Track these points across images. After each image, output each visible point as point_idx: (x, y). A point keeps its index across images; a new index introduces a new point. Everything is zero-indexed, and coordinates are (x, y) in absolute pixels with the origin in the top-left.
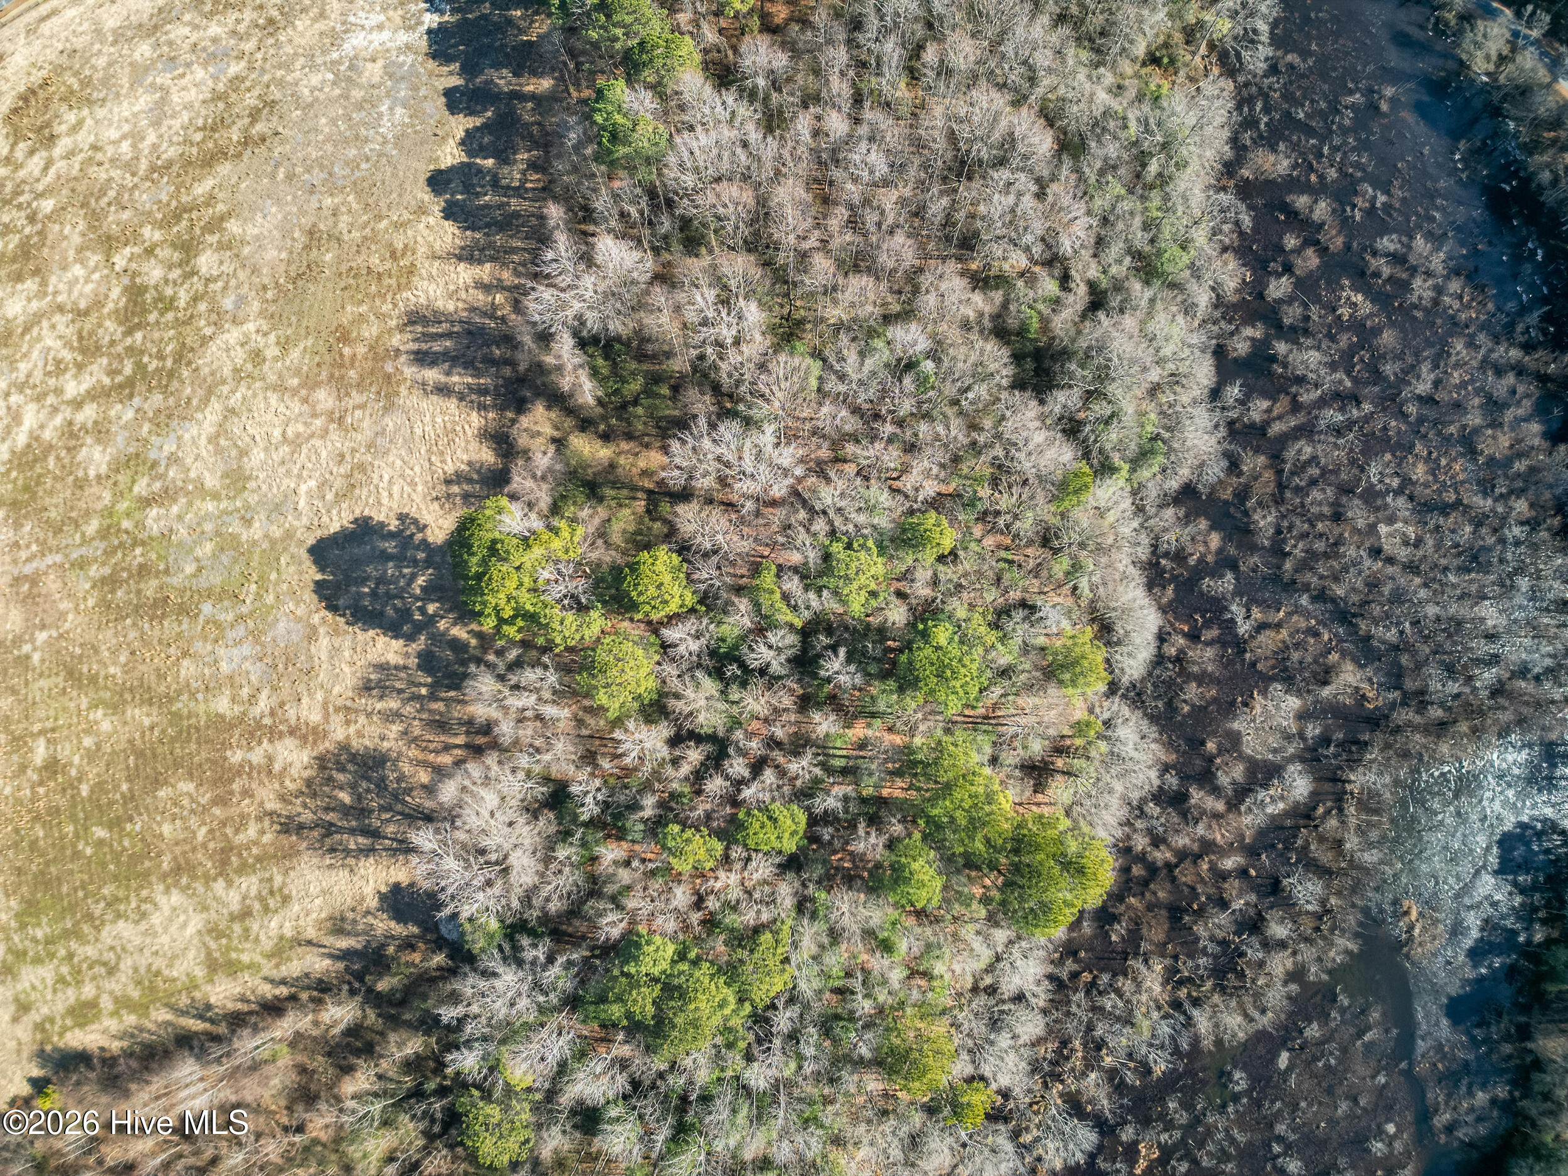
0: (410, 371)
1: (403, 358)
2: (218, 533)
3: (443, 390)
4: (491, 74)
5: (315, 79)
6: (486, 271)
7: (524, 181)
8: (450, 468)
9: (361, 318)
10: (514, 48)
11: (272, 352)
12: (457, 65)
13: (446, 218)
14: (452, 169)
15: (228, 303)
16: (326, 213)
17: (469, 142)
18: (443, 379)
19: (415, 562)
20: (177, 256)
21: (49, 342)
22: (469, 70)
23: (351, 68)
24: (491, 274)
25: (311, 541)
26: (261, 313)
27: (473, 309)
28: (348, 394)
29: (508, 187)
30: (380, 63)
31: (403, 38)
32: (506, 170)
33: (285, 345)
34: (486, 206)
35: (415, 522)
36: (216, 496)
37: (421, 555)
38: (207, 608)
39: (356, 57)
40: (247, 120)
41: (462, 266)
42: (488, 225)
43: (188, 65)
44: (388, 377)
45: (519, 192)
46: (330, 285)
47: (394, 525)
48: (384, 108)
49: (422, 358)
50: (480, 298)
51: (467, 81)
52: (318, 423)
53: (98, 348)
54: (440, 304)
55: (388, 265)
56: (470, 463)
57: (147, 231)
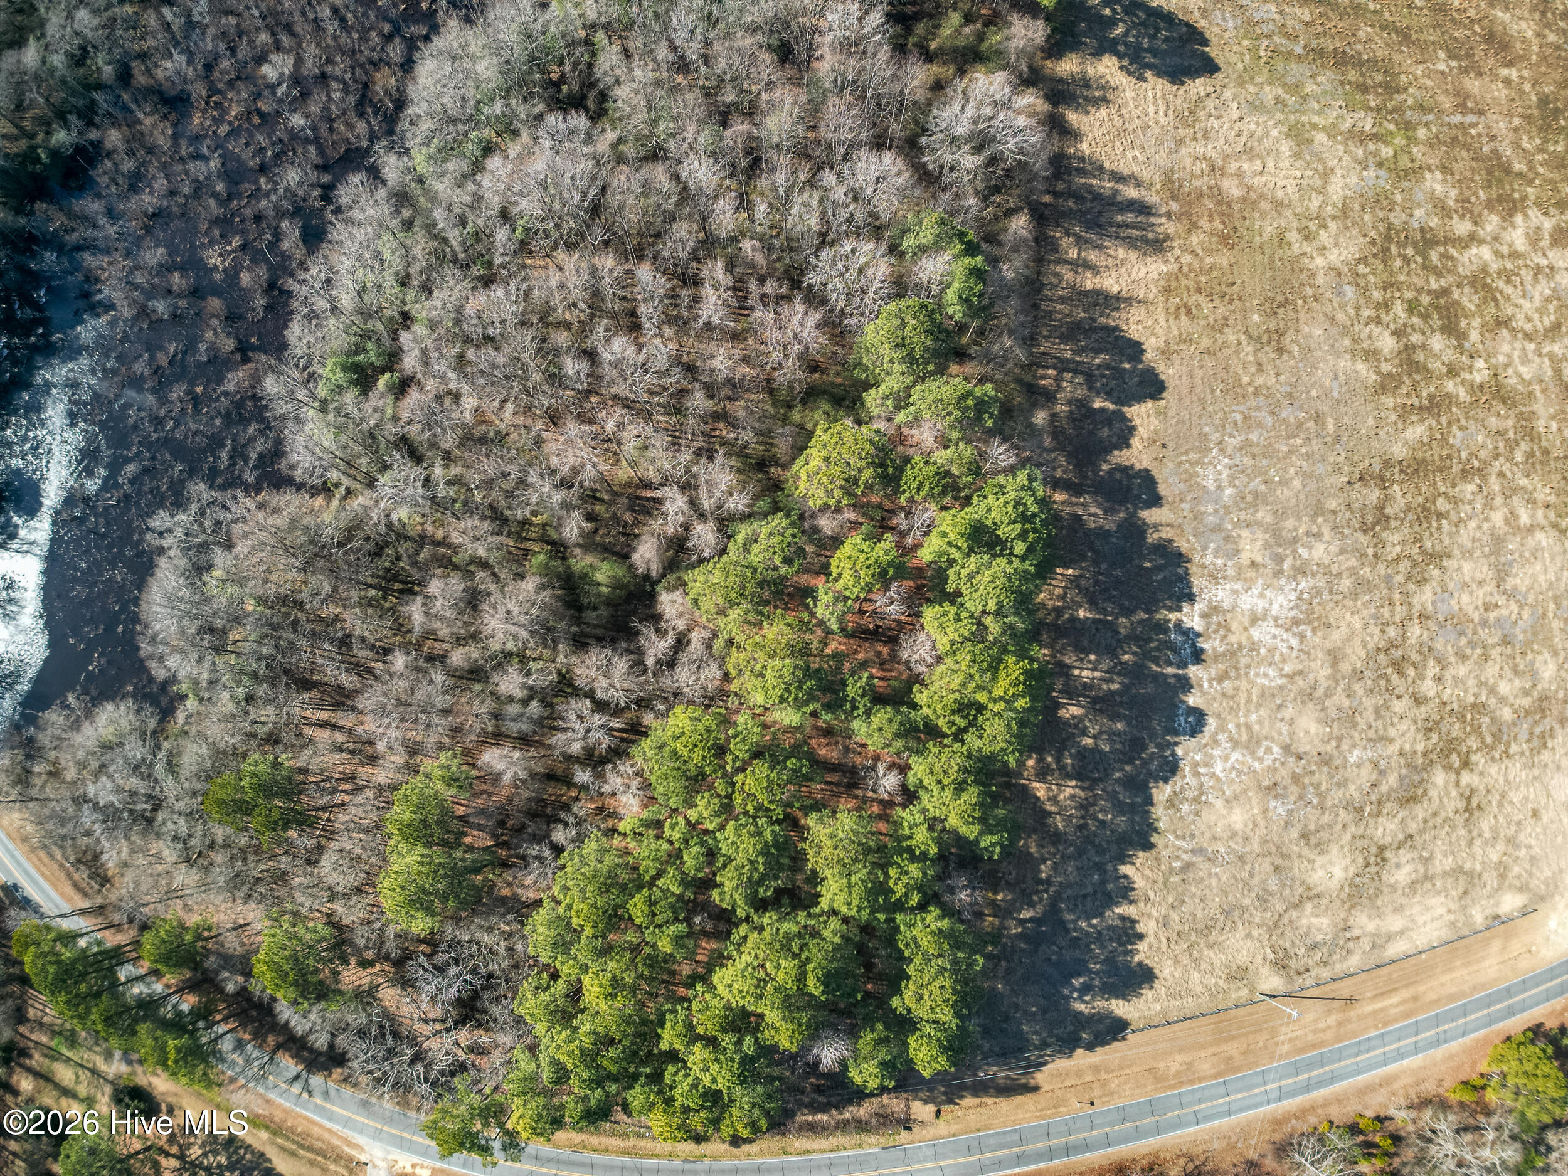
0: (1152, 198)
1: (1163, 210)
2: (1305, 98)
3: (1118, 178)
4: (1109, 524)
5: (1319, 552)
6: (1089, 282)
7: (1058, 379)
8: (1103, 113)
9: (1210, 252)
10: (1083, 558)
11: (1293, 236)
12: (1152, 538)
13: (1138, 344)
14: (1140, 399)
15: (1350, 291)
16: (1269, 368)
17: (1124, 434)
18: (1121, 187)
19: (1126, 44)
20: (1420, 356)
21: (1527, 305)
22: (1135, 531)
23: (1279, 559)
24: (1084, 278)
25: (1219, 75)
26: (1313, 275)
27: (1100, 248)
28: (1210, 188)
29: (1075, 372)
30: (1245, 557)
31: (1222, 594)
32: (1080, 393)
33: (1282, 241)
34: (1098, 351)
35: (1129, 73)
36: (1314, 126)
37: (1121, 48)
38: (1299, 50)
39: (1278, 573)
40: (1389, 511)
41: (1115, 289)
42: (1093, 330)
43: (1484, 623)
44: (1174, 198)
45: (1063, 366)
46: (1249, 290)
47: (1148, 74)
48: (1228, 492)
49: (1144, 209)
50: (1093, 256)
51: (1134, 515)
52: (1233, 166)
53: (1472, 285)
54: (1133, 255)
55: (1191, 302)
56: (1087, 113)
57: (1463, 394)
